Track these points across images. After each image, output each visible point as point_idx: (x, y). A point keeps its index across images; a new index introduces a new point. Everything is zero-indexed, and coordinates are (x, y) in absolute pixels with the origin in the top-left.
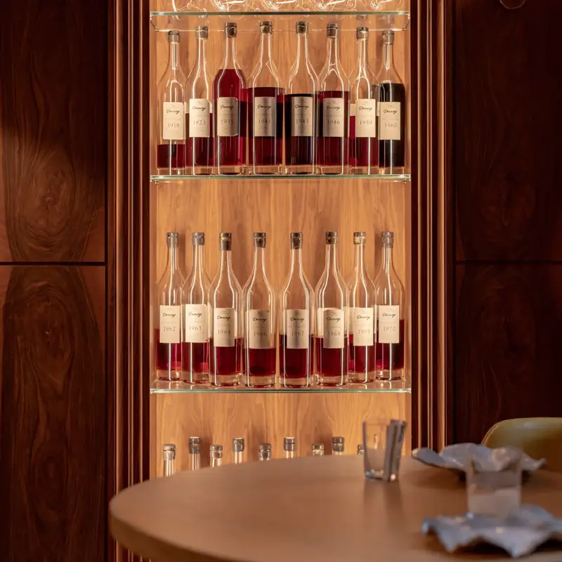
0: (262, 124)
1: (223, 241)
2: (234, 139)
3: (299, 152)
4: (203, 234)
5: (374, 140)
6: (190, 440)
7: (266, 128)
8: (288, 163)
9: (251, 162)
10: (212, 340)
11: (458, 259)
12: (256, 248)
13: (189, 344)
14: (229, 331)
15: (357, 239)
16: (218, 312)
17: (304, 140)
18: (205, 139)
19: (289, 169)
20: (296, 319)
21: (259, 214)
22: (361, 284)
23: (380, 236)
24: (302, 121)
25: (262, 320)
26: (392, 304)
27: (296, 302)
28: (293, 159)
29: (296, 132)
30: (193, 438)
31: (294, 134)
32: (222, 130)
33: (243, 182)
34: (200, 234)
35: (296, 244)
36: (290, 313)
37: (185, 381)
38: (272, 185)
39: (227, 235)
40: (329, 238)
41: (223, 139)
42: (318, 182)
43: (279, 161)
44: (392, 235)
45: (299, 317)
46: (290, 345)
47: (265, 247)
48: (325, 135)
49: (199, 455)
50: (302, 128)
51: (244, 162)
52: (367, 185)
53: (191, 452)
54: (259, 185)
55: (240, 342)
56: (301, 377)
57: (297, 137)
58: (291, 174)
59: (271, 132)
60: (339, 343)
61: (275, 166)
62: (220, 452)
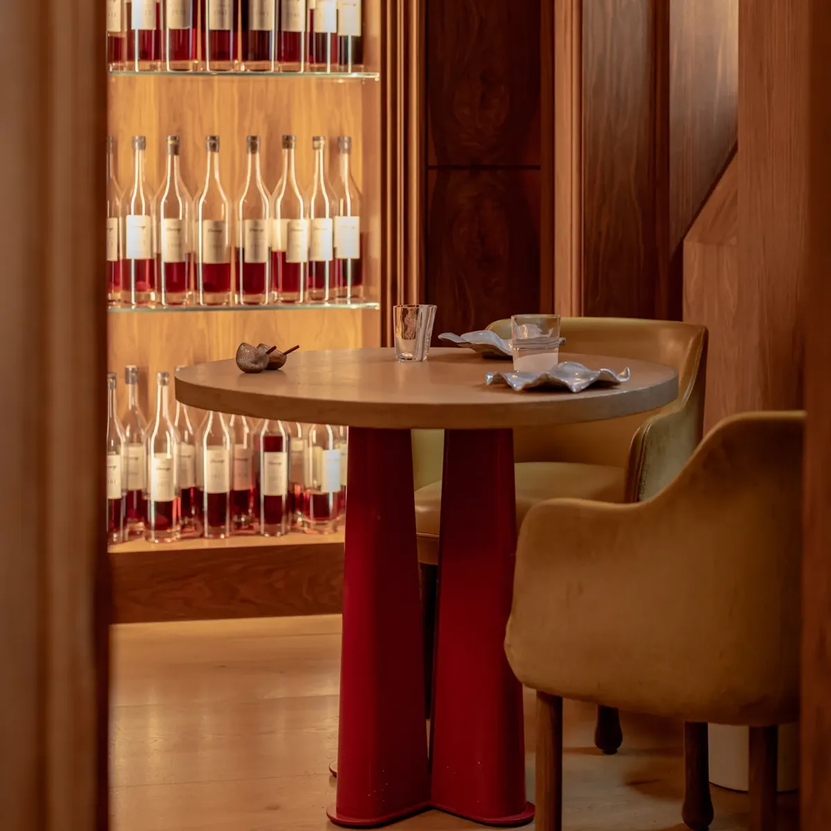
0: (218, 16)
1: (171, 145)
2: (186, 32)
3: (256, 48)
4: (145, 138)
5: (334, 36)
6: (127, 370)
7: (222, 21)
8: (245, 58)
9: (204, 58)
10: (159, 256)
11: (430, 164)
12: (209, 153)
13: (130, 261)
14: (180, 244)
15: (316, 143)
16: (166, 224)
17: (263, 35)
18: (149, 32)
19: (247, 67)
20: (256, 230)
21: (201, 118)
22: (320, 191)
23: (336, 141)
24: (262, 13)
25: (218, 230)
26: (352, 215)
27: (254, 212)
28: (250, 55)
29: (255, 26)
30: (130, 367)
31: (252, 27)
32: (173, 21)
33: (184, 81)
34: (141, 138)
35: (254, 148)
36: (248, 223)
37: (126, 302)
38: (216, 84)
39: (174, 138)
40: (287, 142)
41: (173, 32)
42: (267, 81)
43: (235, 57)
44: (350, 139)
45: (259, 228)
46: (248, 259)
47: (218, 151)
48: (284, 29)
49: (136, 386)
50: (262, 22)
51: (196, 58)
52: (320, 85)
53: (127, 382)
54: (201, 84)
55: (192, 255)
56: (260, 293)
57: (255, 31)
58: (249, 71)
59: (228, 26)
60: (300, 256)
61: (231, 62)
62: (166, 379)
